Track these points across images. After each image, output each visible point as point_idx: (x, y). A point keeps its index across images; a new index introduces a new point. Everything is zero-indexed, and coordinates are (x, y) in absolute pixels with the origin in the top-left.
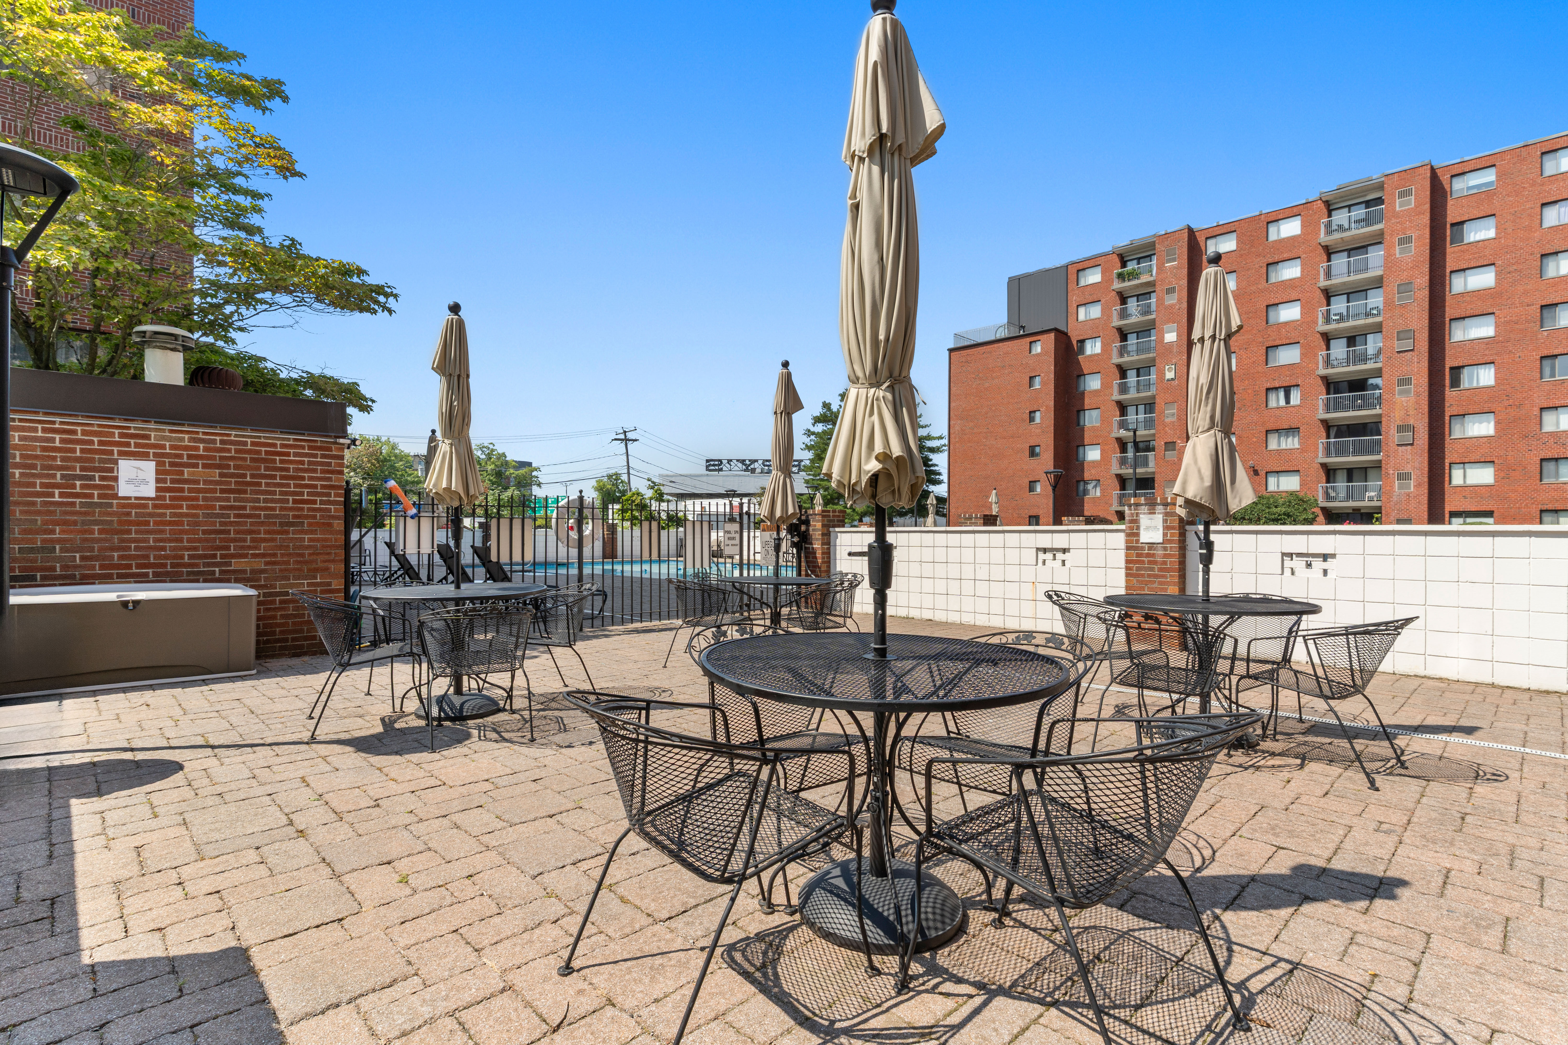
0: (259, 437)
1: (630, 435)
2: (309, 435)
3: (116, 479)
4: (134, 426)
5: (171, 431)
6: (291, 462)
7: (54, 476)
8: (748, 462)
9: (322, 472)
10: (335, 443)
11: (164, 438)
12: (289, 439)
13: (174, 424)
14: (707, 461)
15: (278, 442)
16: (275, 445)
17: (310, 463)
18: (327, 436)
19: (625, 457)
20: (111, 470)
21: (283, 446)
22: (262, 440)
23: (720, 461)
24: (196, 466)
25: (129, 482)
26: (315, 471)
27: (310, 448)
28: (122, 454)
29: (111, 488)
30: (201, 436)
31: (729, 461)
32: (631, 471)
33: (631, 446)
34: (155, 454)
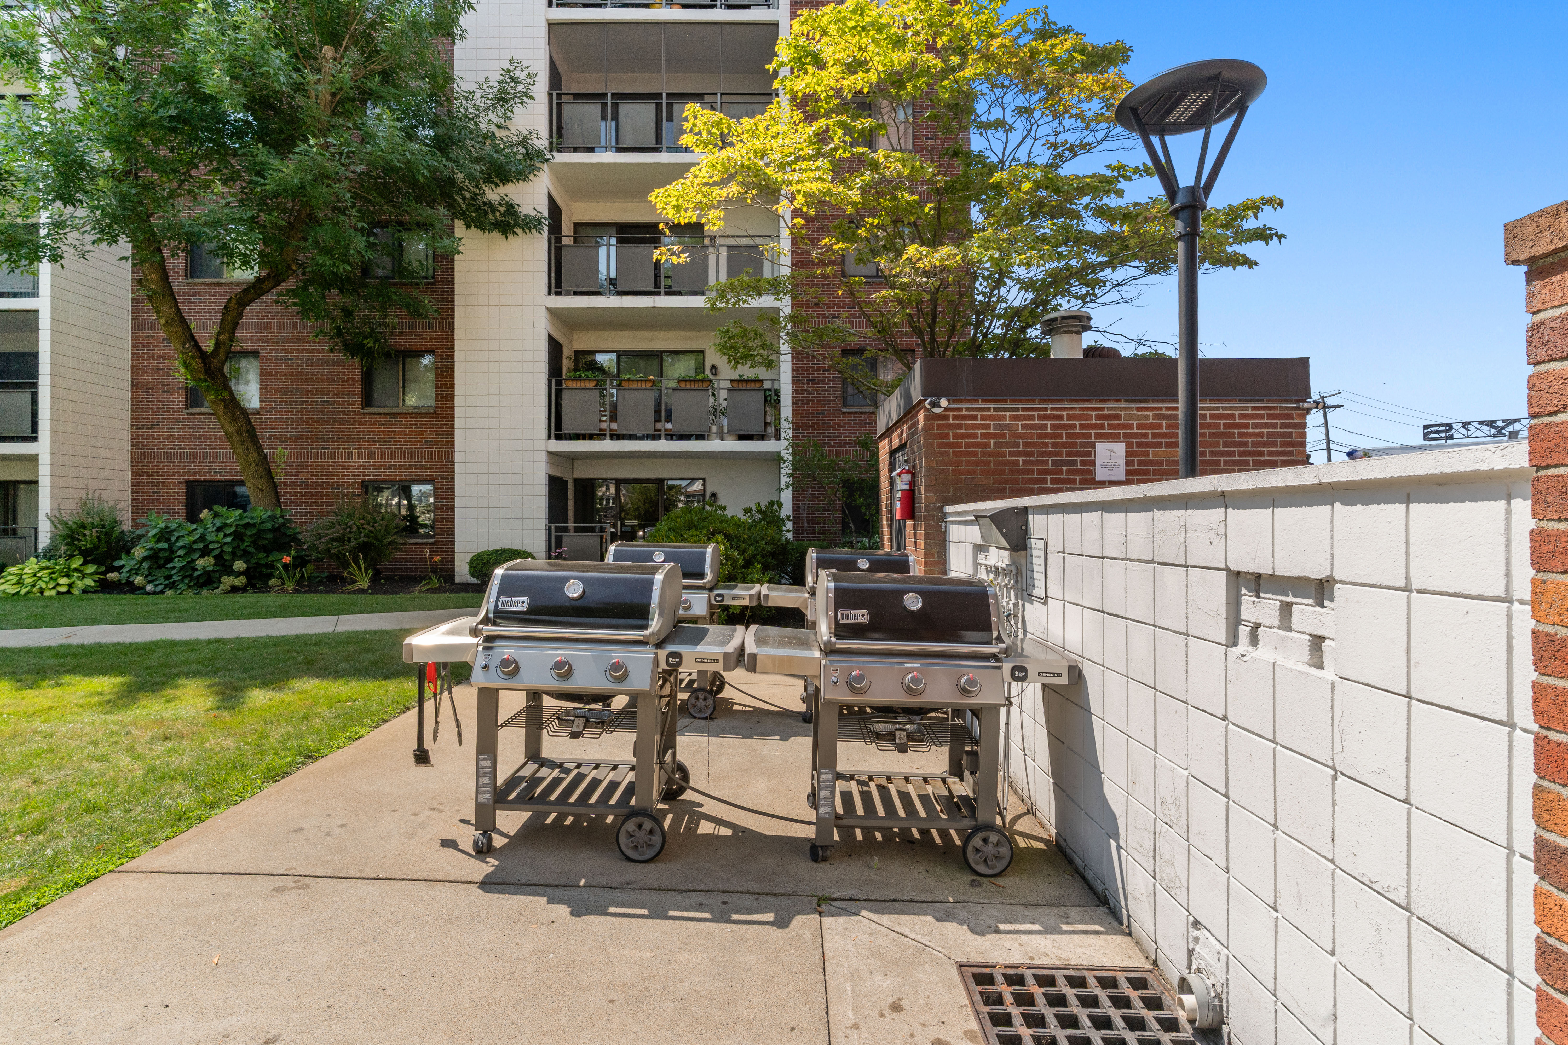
0: (1218, 408)
1: (1329, 402)
2: (1269, 401)
3: (1093, 463)
4: (1108, 407)
5: (1139, 409)
6: (1250, 435)
7: (1046, 462)
8: (1500, 424)
9: (1283, 444)
10: (1298, 408)
11: (1132, 417)
12: (1247, 408)
13: (1141, 401)
14: (1426, 427)
15: (1237, 413)
16: (1232, 416)
17: (1269, 435)
18: (1286, 401)
19: (1323, 429)
20: (1089, 454)
21: (1242, 416)
22: (1221, 412)
23: (1450, 426)
24: (1159, 445)
25: (1104, 466)
26: (1274, 444)
27: (1270, 416)
28: (1099, 436)
29: (1089, 472)
30: (1164, 412)
31: (1465, 425)
32: (1332, 446)
33: (1330, 414)
34: (1126, 436)
